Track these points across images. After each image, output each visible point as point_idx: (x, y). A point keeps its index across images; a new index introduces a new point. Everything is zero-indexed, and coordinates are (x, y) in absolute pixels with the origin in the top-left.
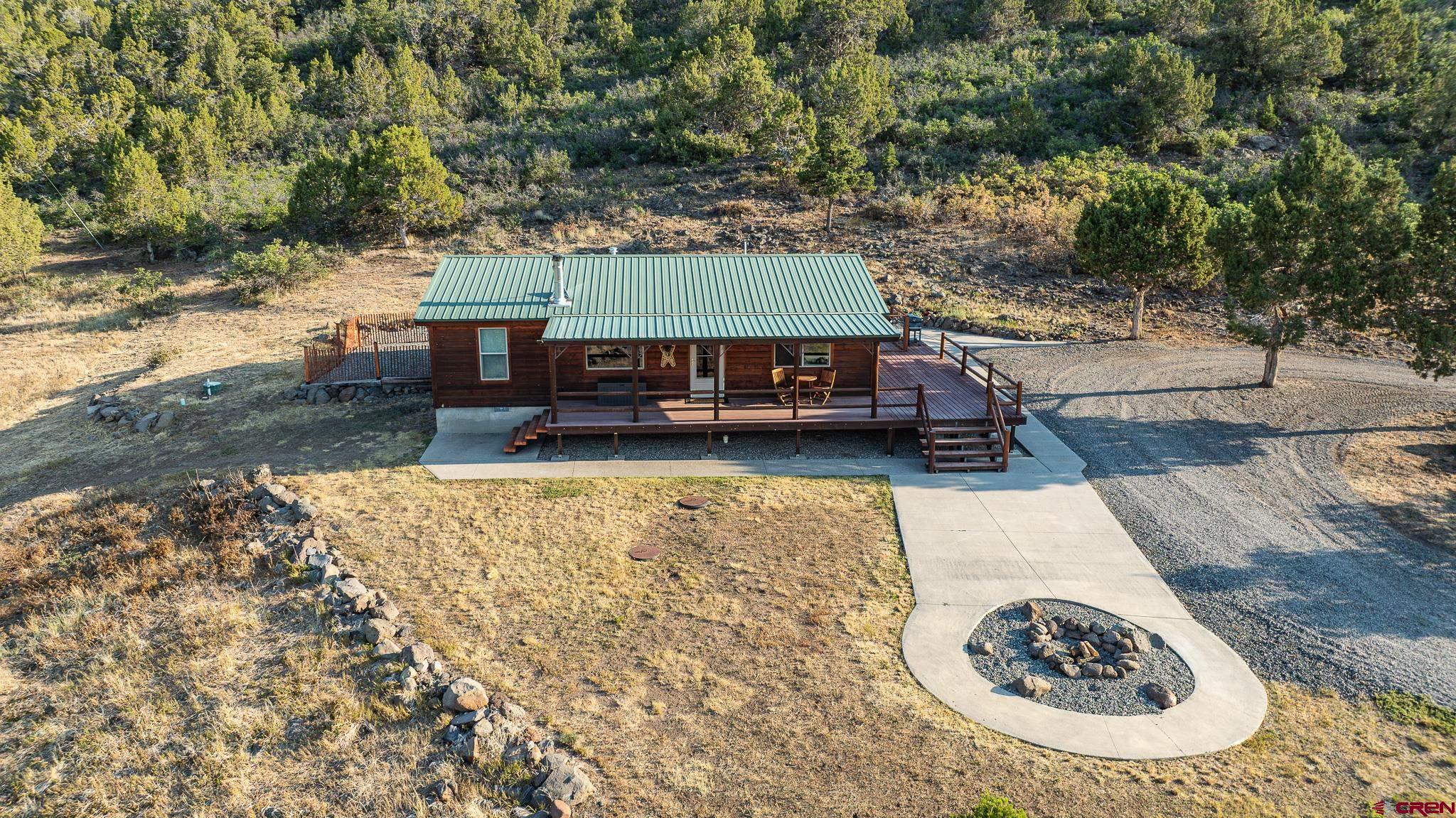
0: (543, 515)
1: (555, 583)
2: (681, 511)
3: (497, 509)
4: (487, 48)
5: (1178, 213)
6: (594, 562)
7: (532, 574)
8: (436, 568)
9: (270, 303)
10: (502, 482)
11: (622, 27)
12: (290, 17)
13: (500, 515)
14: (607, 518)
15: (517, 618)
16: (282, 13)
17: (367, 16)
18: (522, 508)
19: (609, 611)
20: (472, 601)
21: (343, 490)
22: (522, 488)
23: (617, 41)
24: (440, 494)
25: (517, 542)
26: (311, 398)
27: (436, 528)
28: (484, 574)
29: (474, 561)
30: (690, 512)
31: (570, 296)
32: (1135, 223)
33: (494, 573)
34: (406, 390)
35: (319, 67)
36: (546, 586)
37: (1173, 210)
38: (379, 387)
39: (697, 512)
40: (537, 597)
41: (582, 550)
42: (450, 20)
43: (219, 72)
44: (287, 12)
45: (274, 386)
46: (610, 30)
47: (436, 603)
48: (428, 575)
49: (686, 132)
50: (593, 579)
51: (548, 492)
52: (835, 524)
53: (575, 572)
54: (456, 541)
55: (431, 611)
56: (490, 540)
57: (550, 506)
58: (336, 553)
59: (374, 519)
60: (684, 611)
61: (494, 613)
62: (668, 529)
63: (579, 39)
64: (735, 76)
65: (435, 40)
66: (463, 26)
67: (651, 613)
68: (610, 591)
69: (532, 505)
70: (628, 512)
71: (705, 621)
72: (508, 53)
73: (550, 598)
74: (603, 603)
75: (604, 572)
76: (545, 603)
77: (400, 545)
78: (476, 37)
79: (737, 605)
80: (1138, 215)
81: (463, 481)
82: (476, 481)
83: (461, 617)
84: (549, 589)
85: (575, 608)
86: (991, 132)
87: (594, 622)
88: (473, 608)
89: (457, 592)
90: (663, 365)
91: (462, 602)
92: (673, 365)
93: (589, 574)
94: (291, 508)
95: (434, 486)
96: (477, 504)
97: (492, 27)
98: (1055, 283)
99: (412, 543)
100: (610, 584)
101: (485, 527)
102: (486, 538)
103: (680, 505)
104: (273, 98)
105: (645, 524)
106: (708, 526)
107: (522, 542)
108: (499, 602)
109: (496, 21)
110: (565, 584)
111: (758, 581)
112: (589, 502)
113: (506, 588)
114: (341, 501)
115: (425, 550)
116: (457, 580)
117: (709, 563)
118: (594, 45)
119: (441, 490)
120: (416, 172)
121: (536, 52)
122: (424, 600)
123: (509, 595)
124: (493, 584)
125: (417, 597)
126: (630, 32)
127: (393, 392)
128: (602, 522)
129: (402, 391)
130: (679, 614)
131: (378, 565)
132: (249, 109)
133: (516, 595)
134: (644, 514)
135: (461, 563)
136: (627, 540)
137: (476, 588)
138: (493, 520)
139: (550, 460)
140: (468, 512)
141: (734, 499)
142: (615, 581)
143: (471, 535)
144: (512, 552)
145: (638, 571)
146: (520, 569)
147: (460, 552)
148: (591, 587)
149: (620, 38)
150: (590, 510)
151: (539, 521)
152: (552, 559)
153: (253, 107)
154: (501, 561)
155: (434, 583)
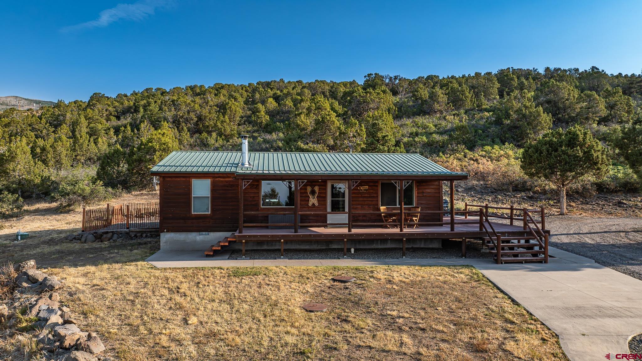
0: (233, 285)
1: (246, 327)
2: (335, 283)
3: (199, 283)
4: (203, 126)
5: (584, 140)
6: (277, 312)
7: (226, 321)
8: (146, 318)
9: (76, 210)
10: (203, 269)
11: (265, 116)
12: (114, 116)
13: (201, 286)
14: (282, 287)
15: (213, 352)
16: (111, 114)
17: (149, 112)
18: (217, 282)
19: (296, 345)
20: (173, 340)
21: (85, 275)
22: (218, 271)
23: (262, 122)
24: (157, 275)
25: (213, 301)
26: (83, 239)
27: (150, 293)
28: (185, 321)
29: (178, 312)
30: (343, 284)
31: (252, 163)
32: (561, 146)
33: (193, 320)
34: (144, 235)
35: (124, 131)
36: (238, 328)
37: (581, 139)
38: (127, 233)
39: (347, 284)
40: (231, 336)
41: (265, 306)
42: (186, 113)
43: (77, 133)
44: (113, 114)
45: (63, 235)
46: (259, 118)
47: (141, 342)
48: (138, 322)
49: (299, 143)
50: (278, 323)
51: (236, 273)
52: (453, 289)
53: (262, 319)
54: (165, 301)
55: (136, 348)
56: (192, 299)
57: (238, 281)
58: (65, 309)
59: (104, 289)
60: (362, 344)
61: (192, 348)
62: (329, 293)
63: (244, 124)
64: (322, 118)
65: (179, 121)
66: (192, 115)
67: (335, 346)
68: (294, 331)
69: (225, 280)
70: (297, 284)
71: (384, 351)
72: (212, 128)
73: (242, 337)
74: (290, 339)
75: (286, 318)
76: (238, 340)
77: (120, 304)
78: (197, 121)
79: (406, 338)
80: (562, 142)
81: (175, 268)
82: (184, 268)
83: (162, 351)
84: (241, 330)
85: (266, 344)
86: (447, 140)
87: (284, 354)
88: (173, 345)
89: (161, 333)
90: (310, 204)
91: (164, 340)
92: (317, 204)
93: (274, 320)
94: (41, 284)
95: (153, 271)
96: (183, 280)
97: (206, 117)
98: (505, 194)
99: (129, 303)
100: (292, 326)
101: (188, 293)
102: (189, 299)
103: (334, 280)
104: (100, 139)
105: (311, 291)
106: (359, 291)
107: (217, 301)
108: (197, 340)
109: (207, 114)
110: (255, 326)
111: (416, 323)
112: (267, 279)
113: (203, 331)
114: (82, 280)
115: (139, 306)
116: (162, 325)
117: (369, 312)
118: (251, 126)
119: (157, 273)
120: (164, 149)
121: (225, 124)
122: (131, 340)
123: (205, 335)
124: (193, 328)
125: (124, 337)
126: (268, 119)
127: (136, 236)
128: (279, 289)
129: (141, 236)
130: (359, 346)
131: (97, 316)
132: (87, 142)
133: (213, 335)
134: (308, 285)
135: (167, 314)
136: (299, 299)
137: (178, 330)
138: (195, 289)
139: (237, 259)
140: (176, 284)
141: (372, 277)
142: (297, 324)
143: (178, 298)
144: (209, 306)
145: (313, 318)
146: (215, 317)
147: (167, 308)
148: (277, 329)
149: (264, 121)
150: (268, 282)
151: (230, 289)
152: (242, 311)
153: (89, 141)
154: (200, 312)
155: (142, 328)
